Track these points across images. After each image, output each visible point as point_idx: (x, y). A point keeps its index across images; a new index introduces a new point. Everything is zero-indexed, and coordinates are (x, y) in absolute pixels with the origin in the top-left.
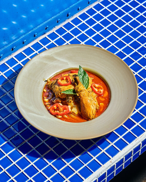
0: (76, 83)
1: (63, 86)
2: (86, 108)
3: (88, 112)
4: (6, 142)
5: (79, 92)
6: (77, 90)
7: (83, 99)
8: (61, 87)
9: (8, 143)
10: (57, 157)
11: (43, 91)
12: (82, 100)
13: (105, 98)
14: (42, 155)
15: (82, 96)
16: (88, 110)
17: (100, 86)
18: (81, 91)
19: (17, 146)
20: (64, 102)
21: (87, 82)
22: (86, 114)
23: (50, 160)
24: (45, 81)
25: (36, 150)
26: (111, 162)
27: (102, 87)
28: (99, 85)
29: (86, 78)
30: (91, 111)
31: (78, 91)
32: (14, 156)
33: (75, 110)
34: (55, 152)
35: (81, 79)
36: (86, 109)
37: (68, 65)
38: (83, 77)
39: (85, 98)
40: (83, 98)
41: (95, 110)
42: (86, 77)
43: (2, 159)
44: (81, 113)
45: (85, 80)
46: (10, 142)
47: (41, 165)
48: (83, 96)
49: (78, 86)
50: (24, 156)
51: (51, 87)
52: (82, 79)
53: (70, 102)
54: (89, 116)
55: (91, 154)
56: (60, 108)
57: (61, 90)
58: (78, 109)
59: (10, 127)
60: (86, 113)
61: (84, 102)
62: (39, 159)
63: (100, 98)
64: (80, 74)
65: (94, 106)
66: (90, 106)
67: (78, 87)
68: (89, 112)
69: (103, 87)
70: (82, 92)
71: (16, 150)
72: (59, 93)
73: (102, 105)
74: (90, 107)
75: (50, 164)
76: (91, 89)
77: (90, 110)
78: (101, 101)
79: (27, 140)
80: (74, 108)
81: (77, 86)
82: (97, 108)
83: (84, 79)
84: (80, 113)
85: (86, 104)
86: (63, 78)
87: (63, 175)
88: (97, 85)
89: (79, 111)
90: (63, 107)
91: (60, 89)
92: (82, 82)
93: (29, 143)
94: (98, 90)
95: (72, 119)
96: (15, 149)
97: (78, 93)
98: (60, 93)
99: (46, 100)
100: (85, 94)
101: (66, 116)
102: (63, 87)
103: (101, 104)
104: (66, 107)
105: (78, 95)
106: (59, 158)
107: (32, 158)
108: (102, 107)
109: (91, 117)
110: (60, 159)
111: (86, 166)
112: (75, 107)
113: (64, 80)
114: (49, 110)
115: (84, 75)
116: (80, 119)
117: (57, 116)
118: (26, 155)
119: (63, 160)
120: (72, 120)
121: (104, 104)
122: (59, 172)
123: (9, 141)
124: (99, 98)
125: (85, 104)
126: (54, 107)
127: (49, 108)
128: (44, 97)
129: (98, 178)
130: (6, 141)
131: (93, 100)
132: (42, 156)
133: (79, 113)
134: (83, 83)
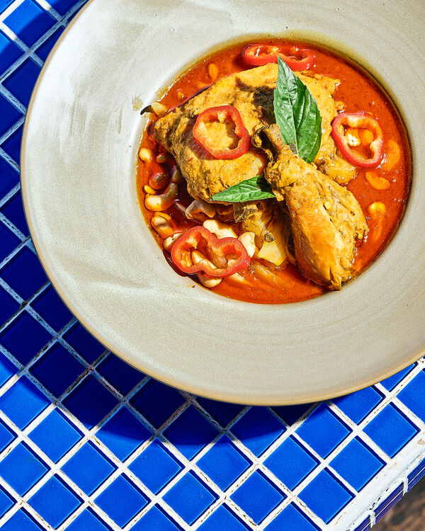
0: (267, 151)
1: (215, 158)
2: (317, 252)
3: (323, 266)
4: (14, 379)
5: (283, 188)
6: (274, 183)
7: (301, 217)
8: (209, 164)
9: (23, 380)
10: (217, 433)
11: (139, 158)
12: (297, 219)
13: (388, 176)
14: (157, 428)
15: (295, 203)
16: (321, 259)
17: (366, 122)
18: (291, 185)
19: (57, 395)
20: (224, 213)
21: (312, 127)
22: (315, 271)
23: (188, 450)
24: (142, 113)
25: (133, 409)
26: (420, 442)
27: (375, 124)
28: (365, 115)
29: (306, 115)
30: (337, 261)
31: (281, 184)
32: (53, 439)
33: (273, 253)
34: (206, 413)
35: (289, 118)
36: (315, 254)
37: (231, 22)
38: (296, 111)
39: (307, 211)
40: (299, 212)
41: (350, 246)
42: (308, 110)
43: (6, 453)
44: (297, 262)
45: (304, 124)
46: (31, 378)
47: (156, 471)
48: (302, 204)
49: (279, 165)
50: (90, 434)
51: (170, 144)
52: (292, 119)
53: (252, 218)
54: (329, 277)
55: (343, 413)
56: (214, 249)
57: (209, 180)
58: (284, 246)
59: (24, 305)
60: (316, 269)
61: (307, 230)
62: (146, 444)
63: (369, 175)
64: (284, 99)
65: (345, 232)
66: (331, 244)
67: (277, 169)
68: (327, 264)
69: (378, 121)
70: (295, 189)
71: (57, 409)
72: (204, 191)
73: (378, 212)
74: (330, 247)
75: (191, 465)
76: (331, 141)
77: (333, 260)
78: (375, 189)
79: (94, 362)
80: (265, 244)
81: (276, 165)
82: (360, 236)
83: (300, 118)
84: (292, 259)
85: (314, 236)
86: (213, 114)
87: (245, 514)
88: (354, 120)
89: (288, 252)
90: (223, 246)
91: (206, 173)
92: (295, 131)
93: (102, 375)
94: (360, 137)
95: (263, 286)
96: (51, 408)
97: (279, 191)
98: (208, 190)
99: (155, 202)
100: (309, 193)
101: (238, 277)
102: (216, 162)
103: (373, 207)
104: (233, 247)
105: (280, 198)
106: (221, 436)
107: (122, 442)
108: (381, 220)
109: (334, 281)
110: (226, 441)
111: (326, 469)
112: (272, 240)
113: (218, 121)
114: (167, 253)
115: (300, 102)
116: (293, 283)
117: (200, 277)
118: (96, 429)
119: (239, 445)
120: (264, 291)
121: (387, 208)
122: (228, 498)
123: (26, 372)
124: (367, 181)
125: (309, 239)
126: (186, 244)
127: (169, 242)
128: (147, 188)
129: (375, 508)
130: (13, 370)
131: (341, 207)
132: (159, 432)
133: (287, 259)
134: (297, 134)
